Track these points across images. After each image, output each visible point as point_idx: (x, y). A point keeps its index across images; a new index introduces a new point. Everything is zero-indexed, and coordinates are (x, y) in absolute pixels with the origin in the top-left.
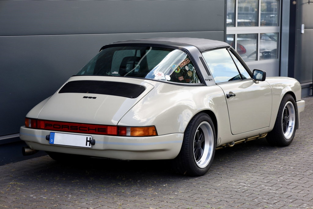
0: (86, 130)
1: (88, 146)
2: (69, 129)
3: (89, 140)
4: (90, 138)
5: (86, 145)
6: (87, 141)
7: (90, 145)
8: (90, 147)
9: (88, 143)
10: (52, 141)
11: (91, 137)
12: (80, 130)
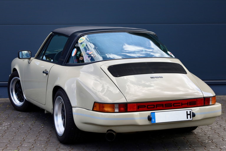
0: (180, 106)
1: (189, 119)
2: (163, 107)
3: (189, 113)
4: (190, 112)
5: (187, 118)
6: (187, 115)
7: (191, 118)
8: (191, 119)
9: (189, 116)
10: (153, 120)
11: (191, 110)
12: (174, 106)
